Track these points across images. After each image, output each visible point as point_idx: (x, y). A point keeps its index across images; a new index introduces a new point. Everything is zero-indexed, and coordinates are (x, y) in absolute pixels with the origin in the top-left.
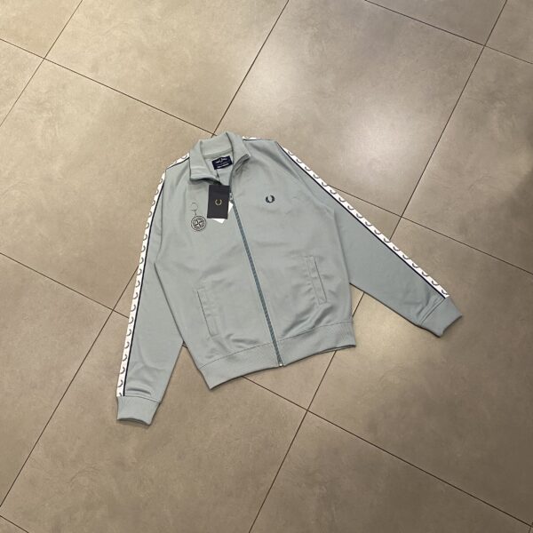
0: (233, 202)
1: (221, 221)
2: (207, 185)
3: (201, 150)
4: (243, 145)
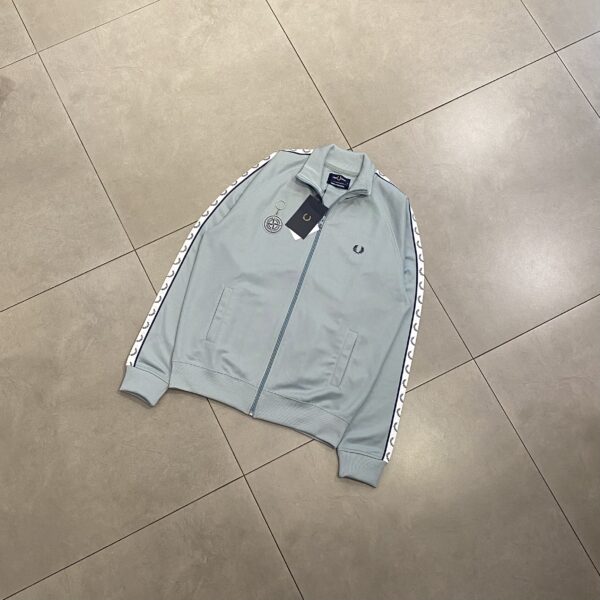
0: (320, 227)
1: (296, 237)
2: (309, 193)
3: (328, 155)
4: (371, 179)
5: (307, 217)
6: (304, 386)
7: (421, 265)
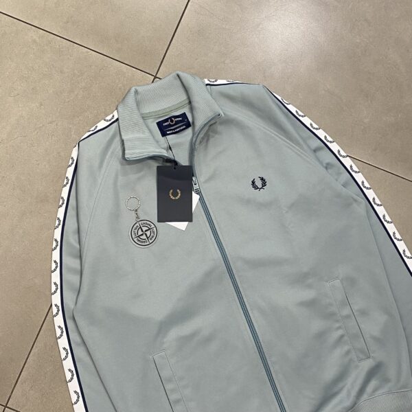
0: (198, 192)
3: (138, 103)
5: (175, 194)
6: (335, 390)
7: (335, 147)
